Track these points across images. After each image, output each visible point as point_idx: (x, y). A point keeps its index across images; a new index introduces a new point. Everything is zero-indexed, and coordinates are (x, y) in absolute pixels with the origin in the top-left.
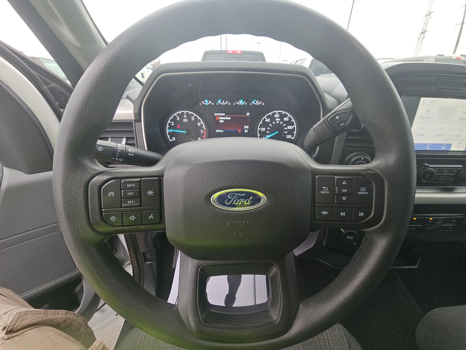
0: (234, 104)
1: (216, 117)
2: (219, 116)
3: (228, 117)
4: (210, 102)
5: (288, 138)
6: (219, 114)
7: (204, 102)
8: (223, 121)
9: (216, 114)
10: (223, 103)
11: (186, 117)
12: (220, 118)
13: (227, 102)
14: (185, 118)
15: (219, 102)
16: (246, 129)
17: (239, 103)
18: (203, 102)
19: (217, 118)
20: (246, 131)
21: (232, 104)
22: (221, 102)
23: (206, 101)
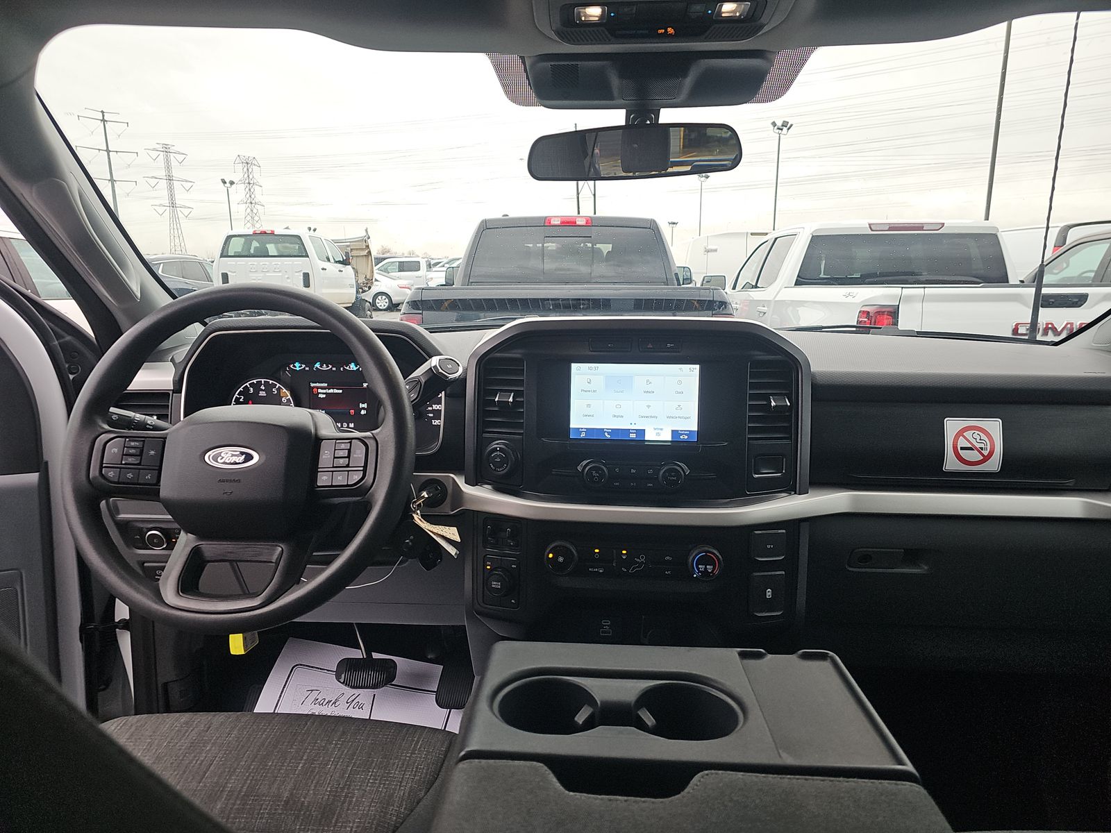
0: (342, 369)
1: (313, 388)
2: (318, 388)
3: (337, 389)
4: (304, 366)
5: (435, 424)
6: (318, 385)
7: (294, 366)
8: (324, 396)
9: (312, 385)
10: (325, 368)
11: (263, 388)
12: (320, 391)
13: (330, 367)
14: (262, 390)
15: (318, 365)
16: (363, 408)
17: (350, 368)
18: (291, 366)
19: (315, 390)
20: (363, 412)
21: (338, 369)
22: (321, 367)
23: (297, 364)
